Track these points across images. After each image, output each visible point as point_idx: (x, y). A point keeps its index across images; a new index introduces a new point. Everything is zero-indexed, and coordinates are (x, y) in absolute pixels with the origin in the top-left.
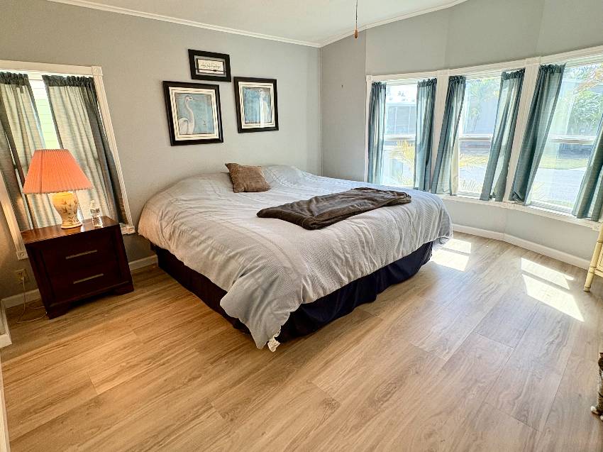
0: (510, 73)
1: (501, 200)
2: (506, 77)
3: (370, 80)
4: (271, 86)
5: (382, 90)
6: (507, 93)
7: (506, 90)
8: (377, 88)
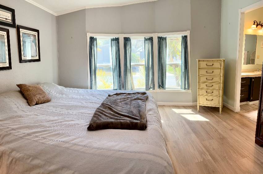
0: (147, 38)
1: (154, 89)
2: (146, 40)
3: (89, 35)
4: (36, 33)
5: (95, 41)
6: (147, 46)
7: (147, 45)
8: (92, 39)
